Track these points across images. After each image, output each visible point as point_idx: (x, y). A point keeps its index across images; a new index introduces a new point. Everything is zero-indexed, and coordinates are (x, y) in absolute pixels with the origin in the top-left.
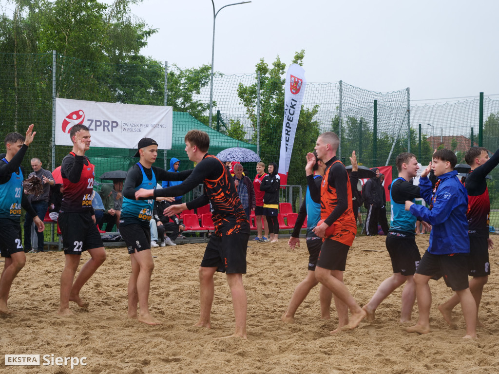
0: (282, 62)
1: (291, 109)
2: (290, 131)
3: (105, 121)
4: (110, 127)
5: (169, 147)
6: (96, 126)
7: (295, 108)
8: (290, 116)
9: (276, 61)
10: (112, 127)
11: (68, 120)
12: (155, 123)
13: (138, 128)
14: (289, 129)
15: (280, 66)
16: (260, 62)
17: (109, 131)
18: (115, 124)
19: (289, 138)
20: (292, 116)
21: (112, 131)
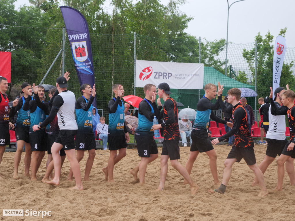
0: (271, 34)
1: (277, 63)
3: (164, 73)
4: (167, 77)
5: (202, 88)
6: (159, 76)
7: (279, 63)
9: (267, 34)
10: (169, 76)
11: (143, 72)
12: (193, 73)
13: (183, 76)
15: (270, 37)
16: (257, 35)
17: (166, 78)
18: (170, 75)
20: (277, 68)
21: (168, 78)
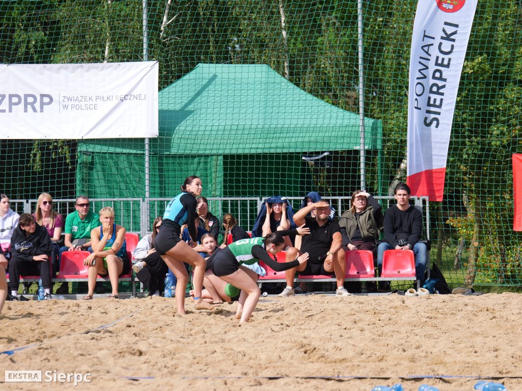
1: (444, 42)
2: (444, 87)
3: (27, 96)
4: (37, 105)
5: (154, 133)
6: (11, 104)
7: (454, 40)
8: (441, 56)
10: (42, 104)
12: (123, 92)
13: (91, 102)
14: (440, 83)
17: (35, 110)
18: (46, 100)
19: (442, 100)
20: (446, 57)
21: (42, 111)
